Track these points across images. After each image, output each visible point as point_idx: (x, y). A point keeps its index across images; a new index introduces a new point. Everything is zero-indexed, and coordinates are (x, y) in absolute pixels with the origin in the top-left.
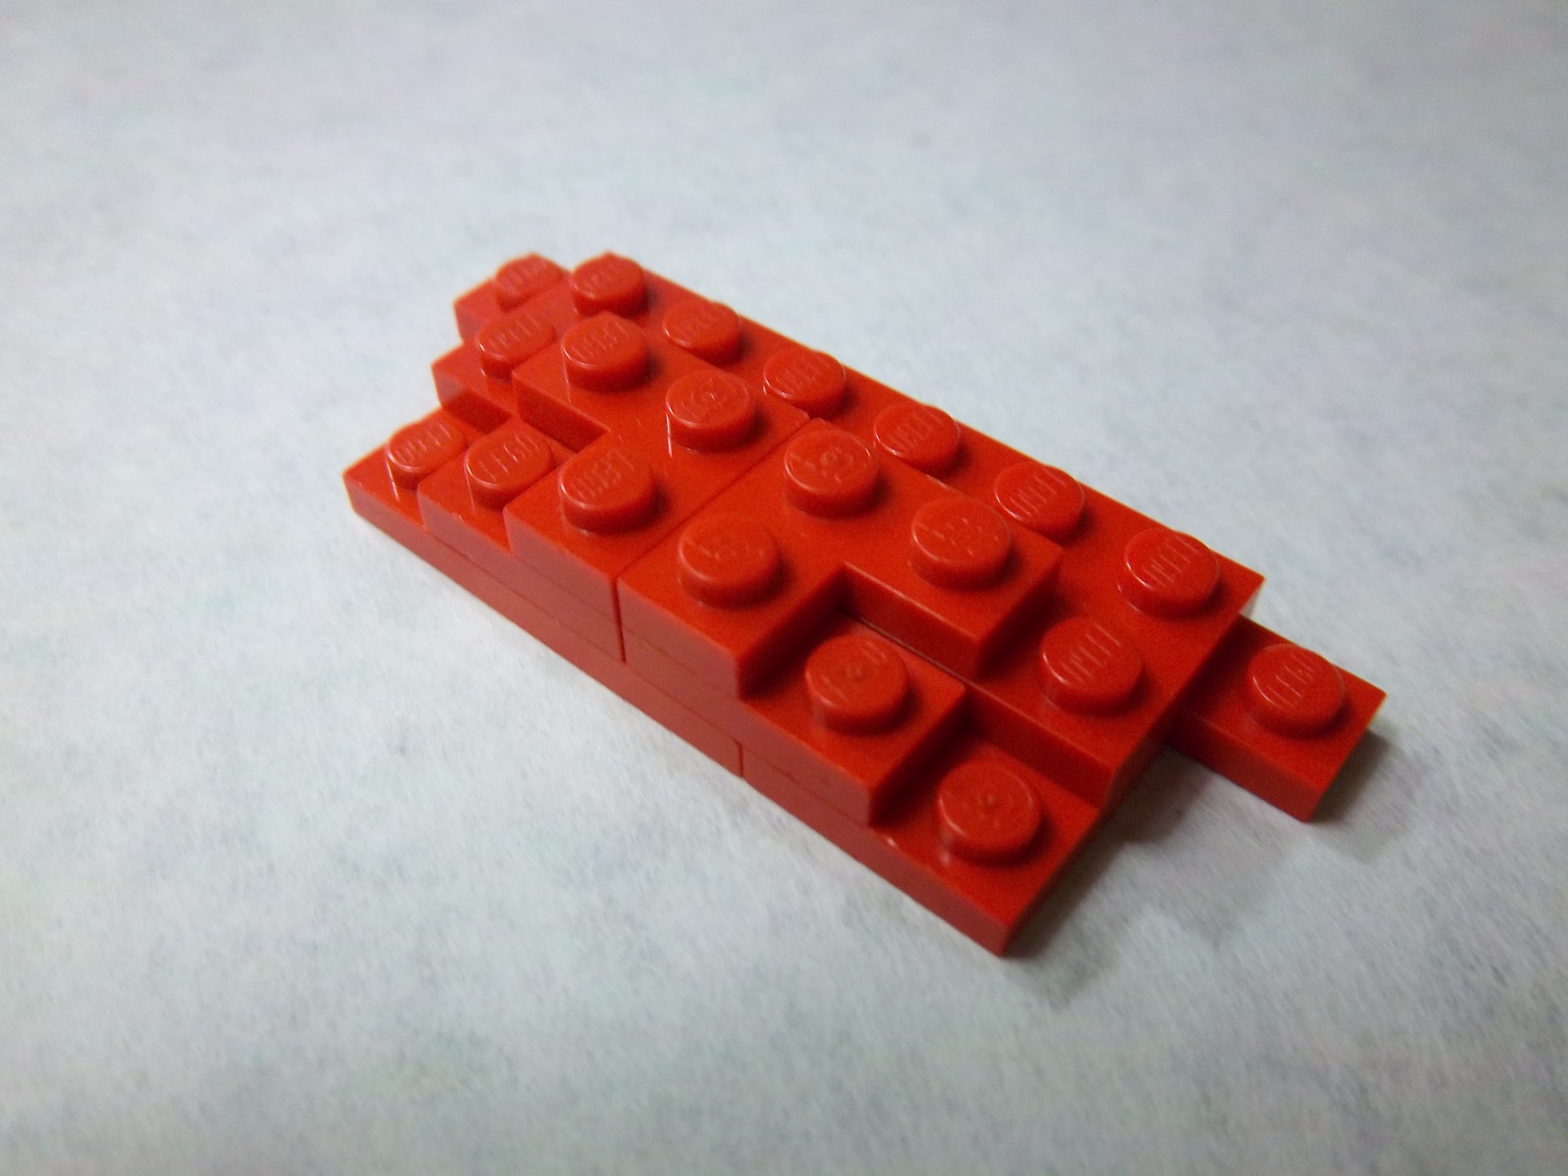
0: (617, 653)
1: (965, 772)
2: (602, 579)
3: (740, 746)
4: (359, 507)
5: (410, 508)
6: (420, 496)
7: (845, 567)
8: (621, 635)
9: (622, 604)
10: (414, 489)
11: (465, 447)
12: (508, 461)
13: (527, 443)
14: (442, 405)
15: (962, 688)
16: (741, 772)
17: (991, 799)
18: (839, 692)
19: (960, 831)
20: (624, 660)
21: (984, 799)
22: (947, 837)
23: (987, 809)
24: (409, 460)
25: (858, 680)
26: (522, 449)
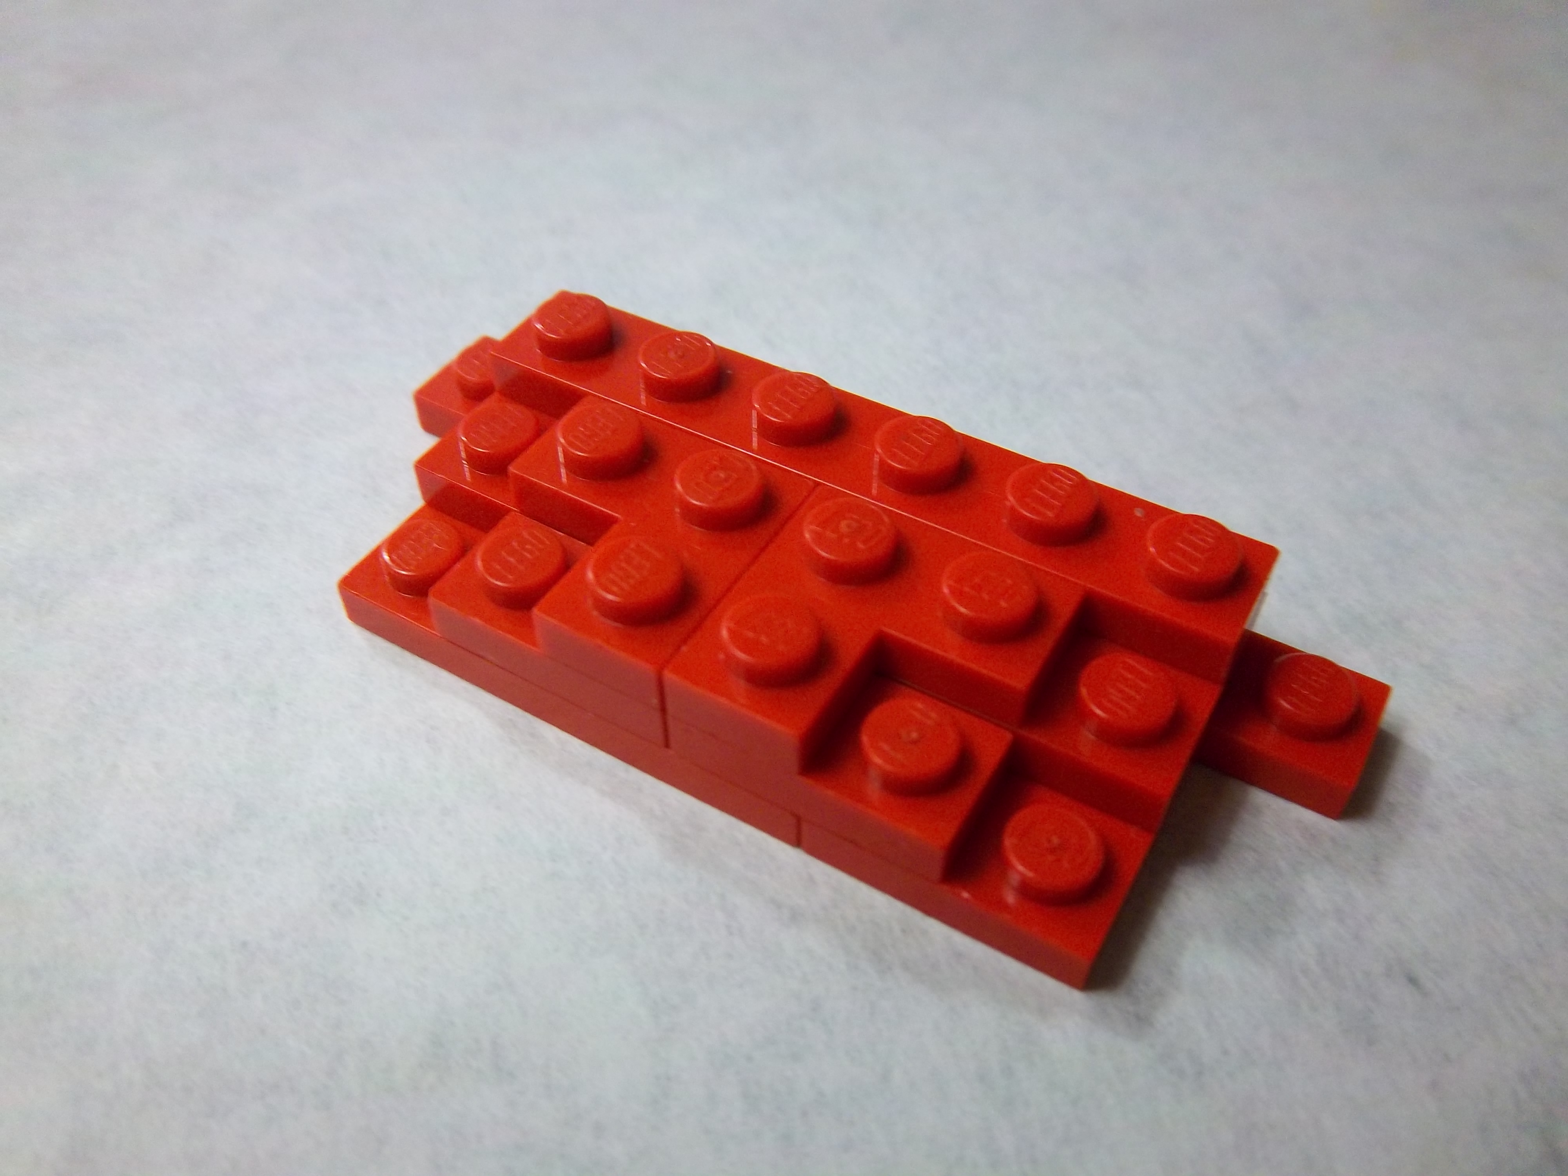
0: (661, 740)
1: (1021, 818)
2: (647, 669)
3: (799, 820)
4: (357, 614)
5: (422, 612)
6: (432, 600)
7: (882, 632)
8: (665, 723)
9: (667, 690)
10: (424, 595)
11: (472, 546)
12: (521, 558)
13: (535, 537)
14: (426, 501)
15: (1009, 736)
16: (797, 841)
17: (1055, 840)
18: (899, 756)
19: (1030, 874)
20: (667, 745)
21: (1049, 841)
22: (1014, 879)
23: (1053, 850)
24: (408, 564)
25: (915, 742)
26: (533, 545)
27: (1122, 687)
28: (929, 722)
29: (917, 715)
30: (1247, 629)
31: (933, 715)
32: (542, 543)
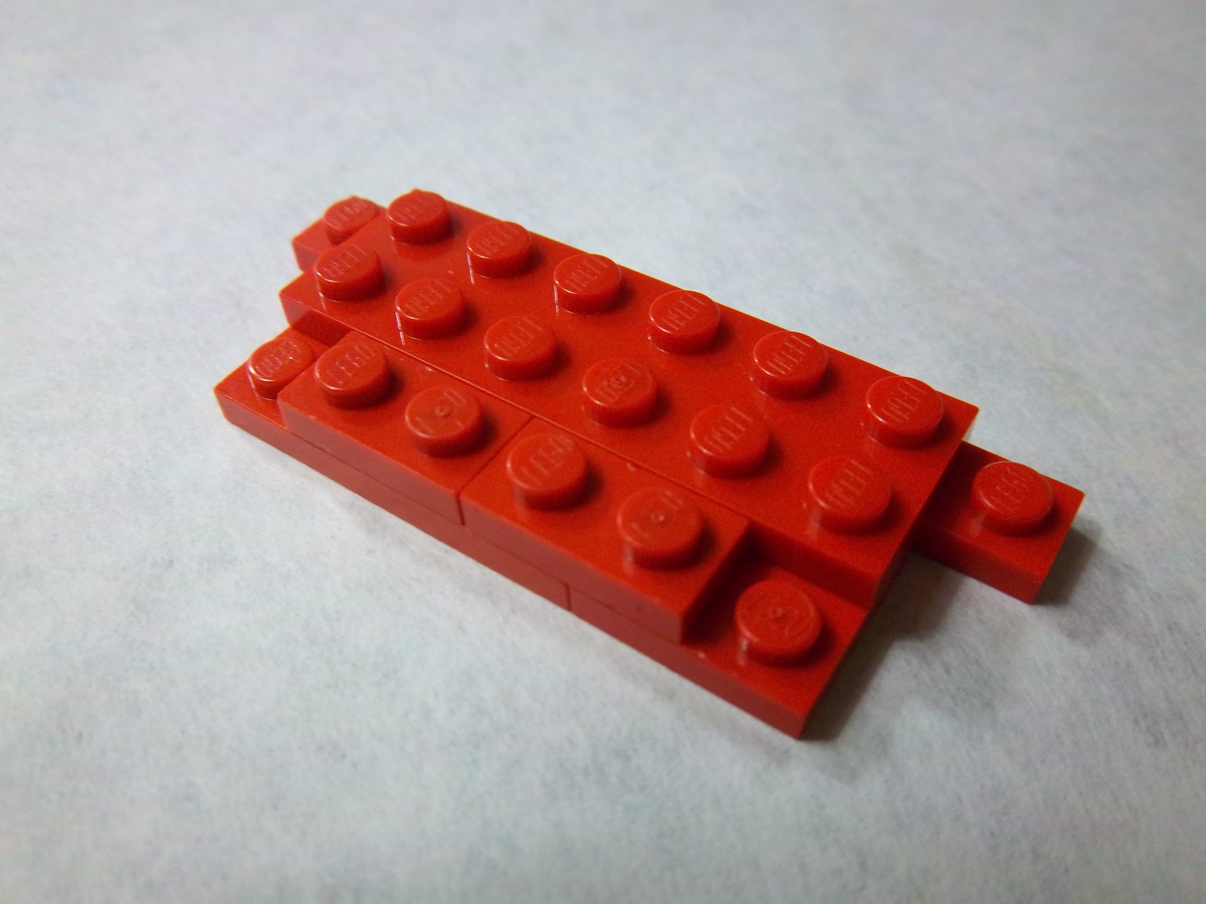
0: (458, 521)
1: (752, 592)
3: (567, 587)
4: (231, 416)
5: (274, 412)
6: (279, 401)
10: (275, 397)
11: (314, 360)
12: (350, 368)
14: (290, 324)
16: (569, 607)
17: (780, 612)
18: (647, 536)
19: (756, 640)
20: (463, 523)
21: (774, 612)
22: (744, 645)
23: (778, 620)
24: (268, 373)
25: (662, 524)
26: (360, 355)
27: (843, 482)
28: (675, 508)
29: (665, 501)
30: (964, 441)
31: (680, 502)
32: (369, 355)
